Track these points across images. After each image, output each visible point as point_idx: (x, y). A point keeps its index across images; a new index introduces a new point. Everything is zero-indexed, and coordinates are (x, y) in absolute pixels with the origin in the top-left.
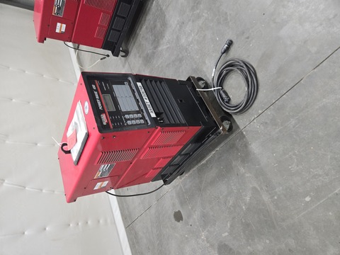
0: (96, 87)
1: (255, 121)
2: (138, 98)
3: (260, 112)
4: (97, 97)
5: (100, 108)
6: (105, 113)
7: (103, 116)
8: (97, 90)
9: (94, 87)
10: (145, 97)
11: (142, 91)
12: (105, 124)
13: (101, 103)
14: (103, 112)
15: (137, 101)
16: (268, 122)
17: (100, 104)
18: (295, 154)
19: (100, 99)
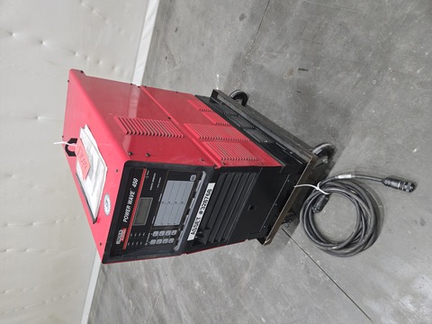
0: (139, 183)
1: (306, 256)
2: (192, 207)
3: (318, 262)
4: (130, 202)
5: (125, 220)
6: (127, 228)
7: (122, 233)
8: (136, 190)
9: (135, 181)
10: (202, 209)
11: (207, 198)
12: (118, 243)
13: (131, 213)
14: (126, 226)
15: (187, 211)
16: (311, 275)
17: (127, 214)
18: (291, 309)
19: (132, 206)
